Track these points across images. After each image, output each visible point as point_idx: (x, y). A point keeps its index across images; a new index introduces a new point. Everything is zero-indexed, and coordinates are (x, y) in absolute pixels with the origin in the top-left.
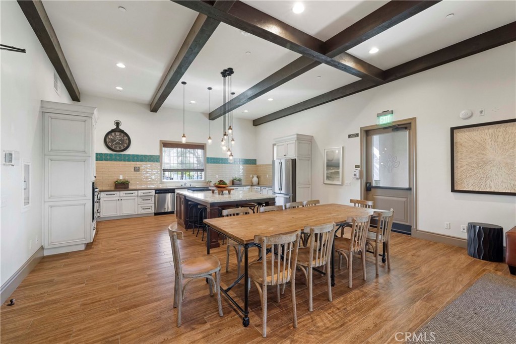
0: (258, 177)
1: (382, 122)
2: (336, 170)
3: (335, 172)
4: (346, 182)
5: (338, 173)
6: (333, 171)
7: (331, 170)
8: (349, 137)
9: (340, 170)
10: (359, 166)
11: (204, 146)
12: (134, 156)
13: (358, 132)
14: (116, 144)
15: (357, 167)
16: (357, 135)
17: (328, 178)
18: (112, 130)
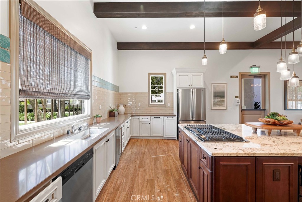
0: (125, 106)
1: (254, 71)
2: (222, 99)
3: (221, 100)
4: (229, 108)
5: (223, 101)
6: (219, 100)
7: (217, 99)
8: (231, 77)
9: (225, 99)
10: (238, 97)
13: (238, 75)
15: (236, 97)
16: (237, 77)
17: (215, 104)
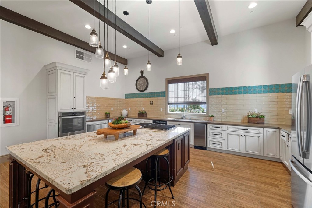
11: (206, 77)
12: (152, 93)
14: (141, 86)
18: (139, 77)
